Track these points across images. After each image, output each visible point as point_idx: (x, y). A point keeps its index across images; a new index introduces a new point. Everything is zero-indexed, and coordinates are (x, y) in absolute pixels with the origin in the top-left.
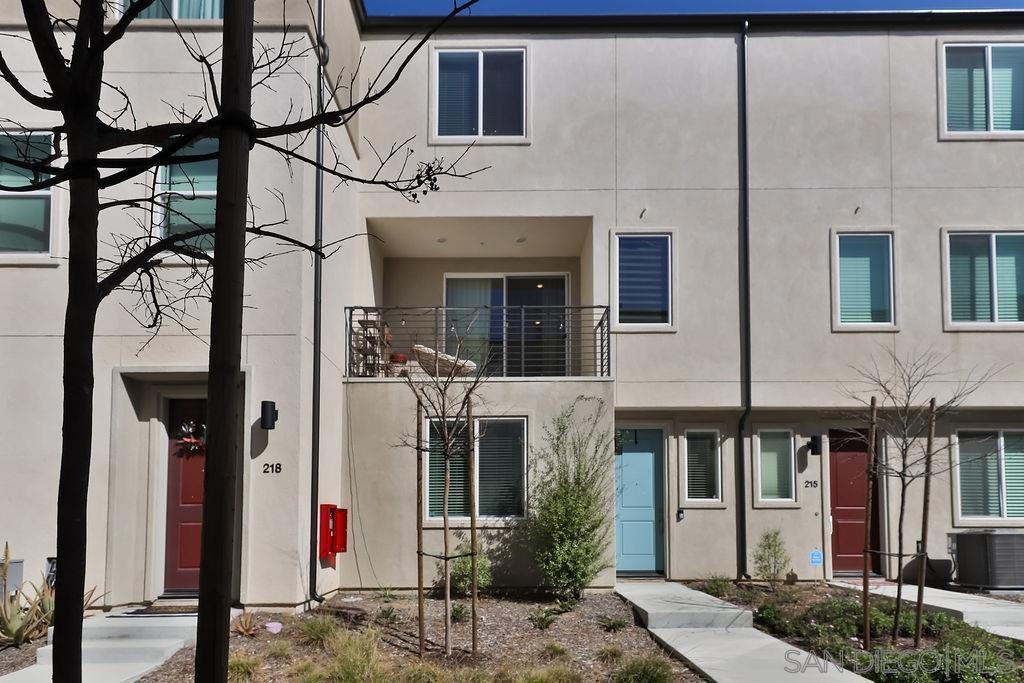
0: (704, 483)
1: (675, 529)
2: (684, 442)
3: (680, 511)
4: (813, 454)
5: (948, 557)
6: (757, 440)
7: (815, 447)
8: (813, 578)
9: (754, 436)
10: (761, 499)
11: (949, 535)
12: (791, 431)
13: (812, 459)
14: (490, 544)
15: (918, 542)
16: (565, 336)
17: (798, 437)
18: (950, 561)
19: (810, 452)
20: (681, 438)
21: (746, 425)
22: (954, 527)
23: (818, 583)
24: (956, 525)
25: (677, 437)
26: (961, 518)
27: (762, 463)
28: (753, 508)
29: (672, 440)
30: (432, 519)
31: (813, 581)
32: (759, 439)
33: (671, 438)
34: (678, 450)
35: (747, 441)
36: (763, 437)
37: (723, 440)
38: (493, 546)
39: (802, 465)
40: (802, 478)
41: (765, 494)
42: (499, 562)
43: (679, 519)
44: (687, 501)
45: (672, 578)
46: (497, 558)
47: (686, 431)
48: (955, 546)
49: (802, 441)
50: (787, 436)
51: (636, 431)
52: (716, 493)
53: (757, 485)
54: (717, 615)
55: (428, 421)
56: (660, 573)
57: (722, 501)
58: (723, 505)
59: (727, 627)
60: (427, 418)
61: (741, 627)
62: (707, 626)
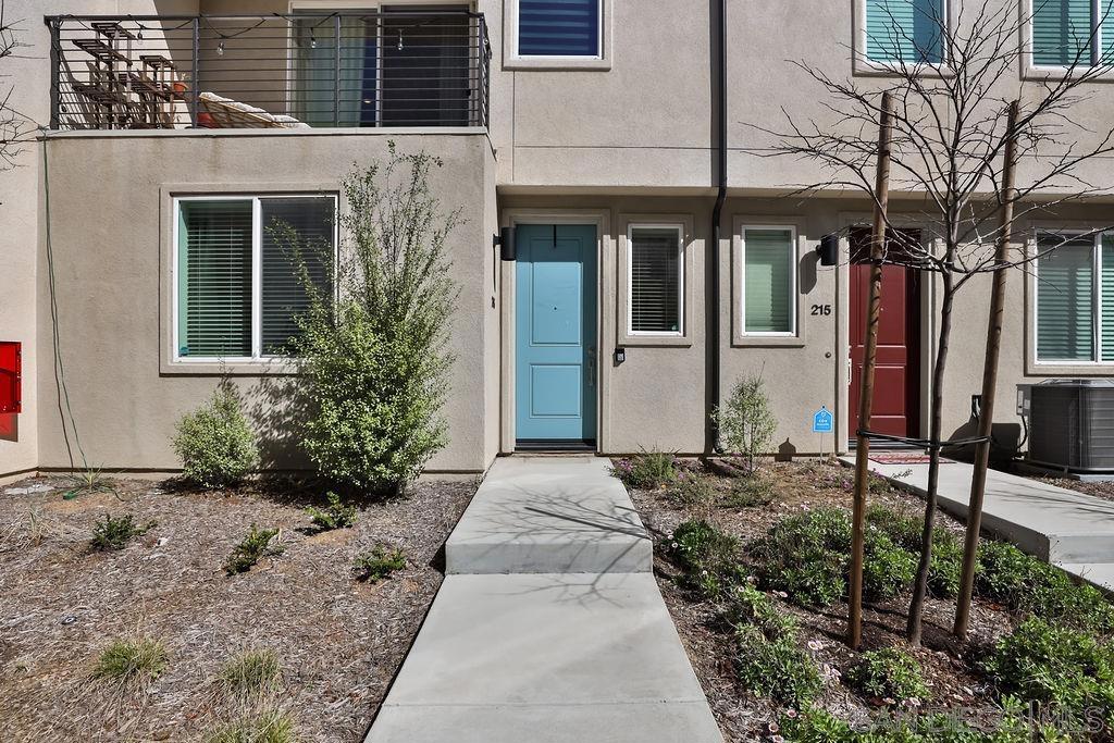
0: (658, 307)
1: (609, 374)
2: (627, 245)
3: (619, 350)
4: (822, 264)
5: (1018, 420)
6: (741, 244)
7: (827, 254)
8: (818, 451)
9: (736, 238)
10: (744, 333)
11: (1020, 387)
12: (793, 229)
13: (824, 273)
14: (275, 403)
15: (974, 397)
16: (468, 92)
17: (802, 238)
18: (1018, 425)
19: (819, 262)
20: (622, 238)
21: (724, 218)
22: (1026, 375)
23: (826, 459)
24: (1030, 372)
25: (615, 237)
26: (1036, 362)
27: (748, 279)
28: (732, 346)
29: (608, 242)
30: (185, 359)
31: (818, 455)
32: (743, 241)
33: (607, 238)
34: (618, 255)
35: (724, 244)
36: (749, 237)
37: (687, 242)
38: (282, 406)
39: (808, 282)
40: (807, 301)
41: (751, 325)
42: (290, 434)
43: (617, 362)
44: (630, 334)
45: (605, 451)
46: (287, 427)
47: (631, 227)
48: (1028, 404)
49: (808, 245)
50: (786, 236)
51: (555, 226)
52: (676, 323)
53: (739, 311)
54: (583, 548)
55: (176, 200)
56: (589, 443)
57: (684, 335)
58: (686, 341)
59: (604, 572)
60: (173, 195)
61: (629, 571)
62: (566, 569)
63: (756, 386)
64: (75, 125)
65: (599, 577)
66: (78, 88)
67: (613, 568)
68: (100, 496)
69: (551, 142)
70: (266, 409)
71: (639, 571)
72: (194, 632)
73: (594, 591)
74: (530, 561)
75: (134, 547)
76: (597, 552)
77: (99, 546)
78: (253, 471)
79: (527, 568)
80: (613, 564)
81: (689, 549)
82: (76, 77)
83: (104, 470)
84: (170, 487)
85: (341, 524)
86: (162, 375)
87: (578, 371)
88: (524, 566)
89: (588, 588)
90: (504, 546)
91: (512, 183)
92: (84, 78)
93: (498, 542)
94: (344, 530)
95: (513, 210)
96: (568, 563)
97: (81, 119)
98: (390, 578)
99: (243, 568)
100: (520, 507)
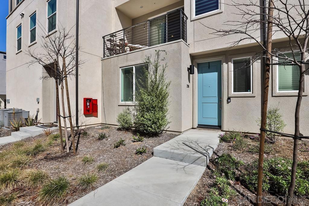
0: (243, 84)
1: (226, 106)
2: (231, 65)
3: (229, 98)
10: (278, 91)
20: (230, 63)
25: (227, 63)
28: (272, 96)
29: (225, 65)
30: (122, 102)
33: (224, 64)
34: (229, 69)
41: (281, 88)
43: (228, 102)
44: (233, 93)
45: (224, 130)
47: (232, 59)
51: (209, 62)
52: (250, 89)
53: (276, 84)
54: (186, 156)
55: (121, 69)
56: (219, 127)
57: (253, 93)
58: (253, 95)
59: (192, 164)
60: (120, 68)
61: (198, 165)
62: (181, 161)
63: (276, 111)
64: (108, 56)
65: (189, 165)
66: (108, 49)
67: (194, 163)
68: (107, 130)
69: (205, 38)
70: (136, 114)
71: (202, 166)
72: (101, 157)
73: (184, 168)
74: (172, 156)
75: (104, 140)
76: (190, 157)
77: (99, 139)
78: (133, 127)
79: (172, 158)
80: (194, 162)
81: (220, 162)
82: (108, 47)
83: (109, 124)
84: (119, 129)
85: (139, 141)
86: (118, 106)
87: (217, 105)
88: (171, 158)
89: (183, 167)
90: (166, 151)
91: (193, 52)
92: (109, 46)
93: (165, 150)
94: (140, 142)
95: (196, 60)
96: (182, 159)
97: (109, 55)
98: (142, 155)
99: (117, 147)
100: (181, 143)
